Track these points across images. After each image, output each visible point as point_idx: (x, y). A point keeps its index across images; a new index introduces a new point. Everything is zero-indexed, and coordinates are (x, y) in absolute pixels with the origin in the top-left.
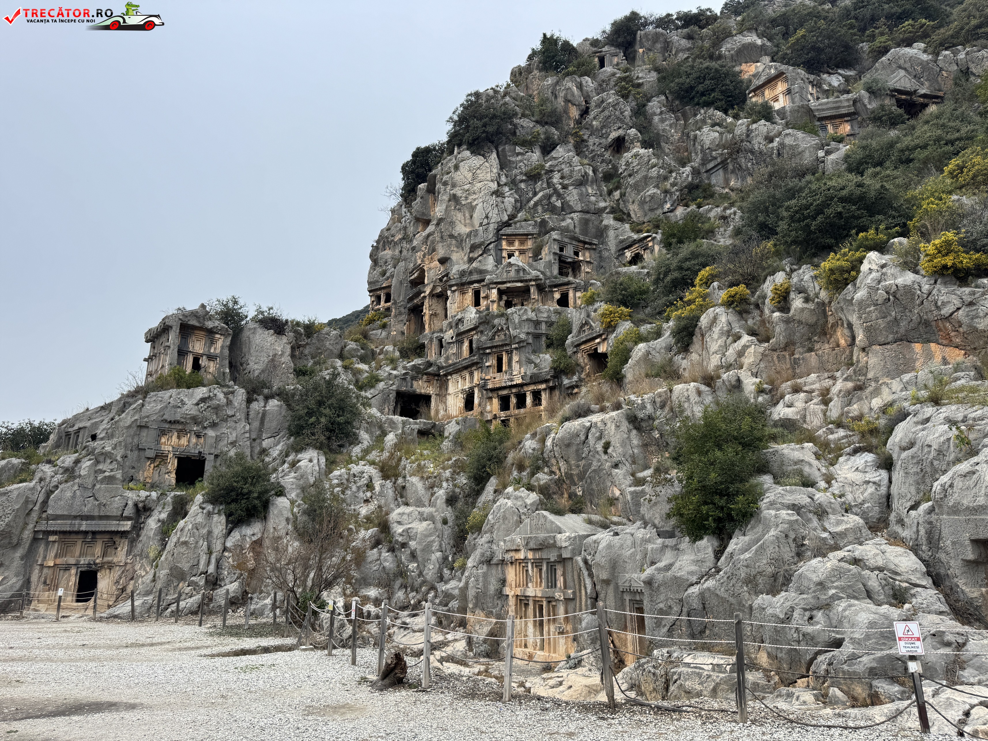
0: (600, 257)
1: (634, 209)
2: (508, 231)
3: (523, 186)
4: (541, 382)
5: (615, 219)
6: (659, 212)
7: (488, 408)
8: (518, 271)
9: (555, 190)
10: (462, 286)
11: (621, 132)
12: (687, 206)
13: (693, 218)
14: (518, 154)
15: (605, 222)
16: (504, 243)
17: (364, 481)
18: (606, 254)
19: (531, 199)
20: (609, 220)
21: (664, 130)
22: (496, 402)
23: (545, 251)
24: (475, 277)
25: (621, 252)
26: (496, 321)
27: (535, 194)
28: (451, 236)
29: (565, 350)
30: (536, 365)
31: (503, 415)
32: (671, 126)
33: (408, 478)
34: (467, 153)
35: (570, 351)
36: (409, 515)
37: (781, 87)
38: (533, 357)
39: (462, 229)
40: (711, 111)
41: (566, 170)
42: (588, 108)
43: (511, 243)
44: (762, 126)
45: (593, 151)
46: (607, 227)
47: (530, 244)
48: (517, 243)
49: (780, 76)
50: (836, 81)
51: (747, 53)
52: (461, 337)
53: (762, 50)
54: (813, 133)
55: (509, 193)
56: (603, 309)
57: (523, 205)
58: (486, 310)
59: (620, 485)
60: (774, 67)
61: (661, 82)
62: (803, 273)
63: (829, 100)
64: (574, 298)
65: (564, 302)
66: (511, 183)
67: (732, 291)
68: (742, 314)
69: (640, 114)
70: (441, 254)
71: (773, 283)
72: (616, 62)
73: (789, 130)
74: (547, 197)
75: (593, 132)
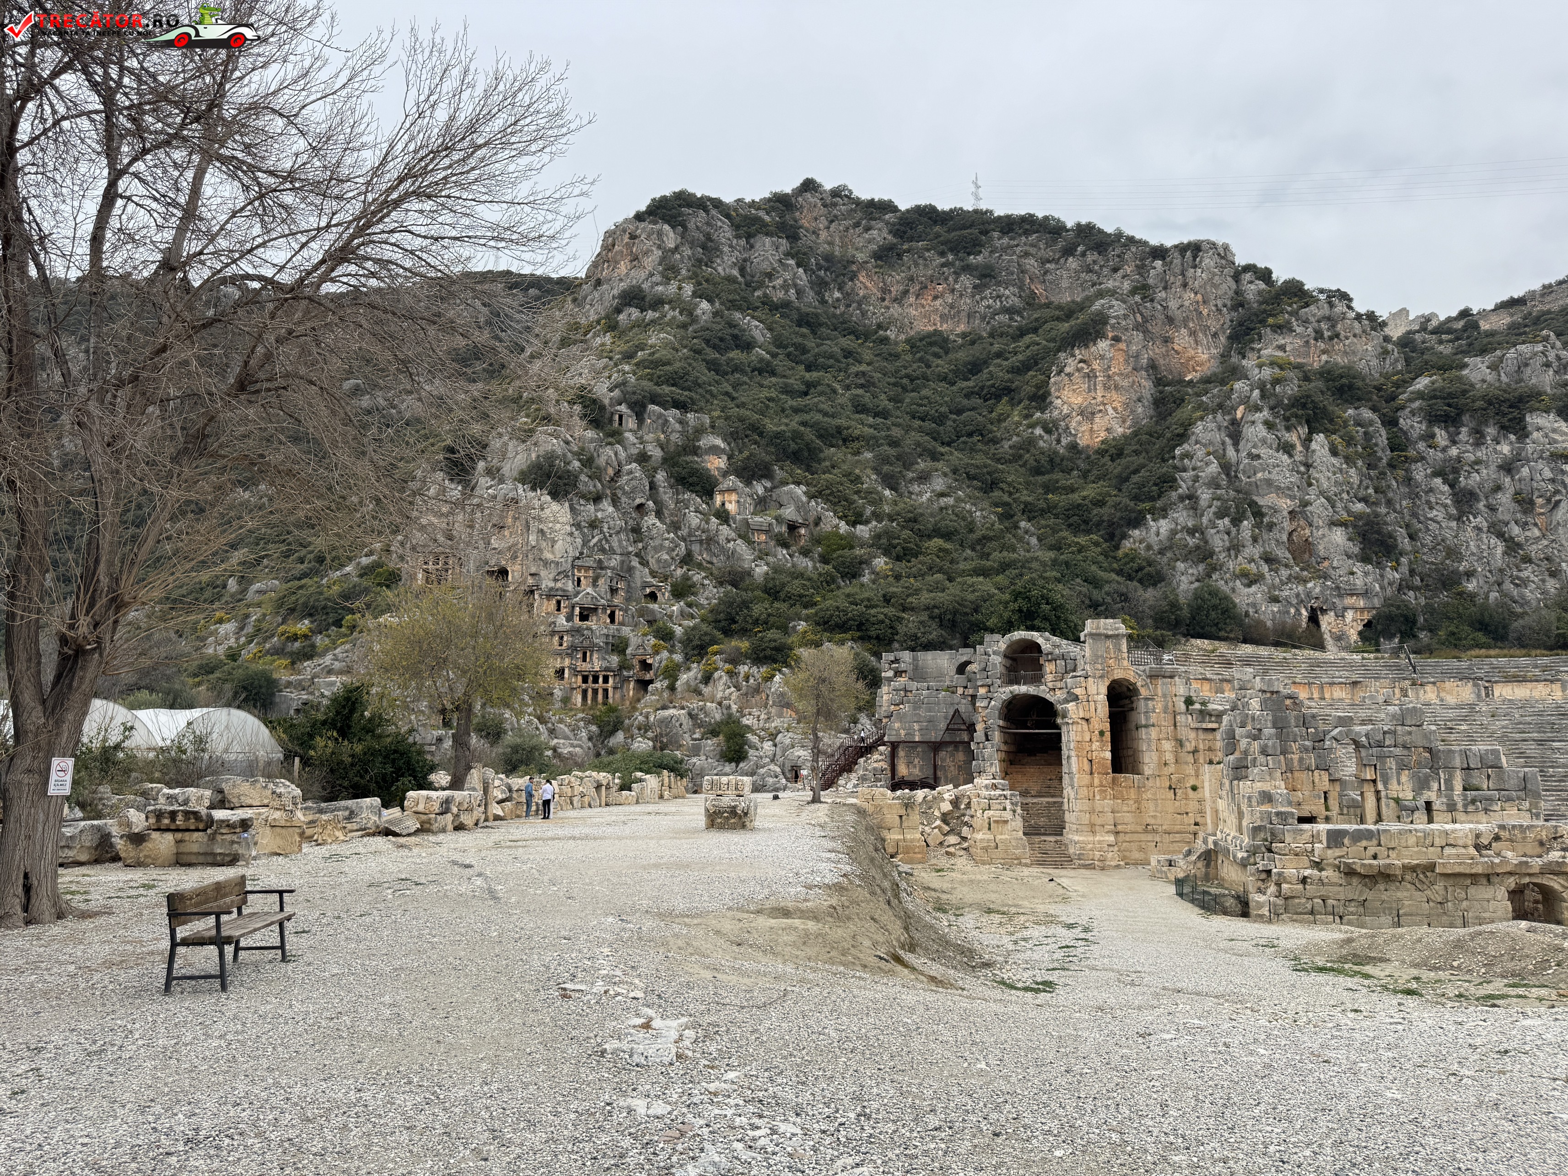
0: (629, 585)
1: (652, 562)
2: (580, 564)
3: (586, 530)
4: (610, 671)
5: (640, 563)
6: (668, 569)
7: (573, 680)
8: (592, 598)
9: (605, 536)
10: (549, 597)
11: (643, 501)
12: (682, 568)
13: (686, 578)
14: (581, 505)
15: (633, 563)
16: (576, 570)
17: (534, 726)
18: (633, 585)
19: (590, 540)
20: (635, 562)
21: (666, 501)
22: (580, 678)
23: (601, 582)
24: (560, 593)
25: (644, 588)
26: (586, 632)
27: (593, 537)
28: (541, 559)
29: (625, 655)
30: (608, 662)
31: (584, 686)
32: (669, 498)
33: (556, 724)
34: (548, 498)
35: (628, 657)
36: (563, 744)
37: (734, 497)
38: (607, 657)
39: (548, 556)
40: (694, 495)
41: (611, 523)
42: (619, 471)
43: (579, 571)
44: (725, 530)
45: (624, 508)
46: (634, 567)
47: (591, 573)
48: (583, 571)
49: (734, 490)
50: (760, 490)
51: (715, 450)
52: (553, 633)
53: (723, 451)
54: (750, 542)
55: (576, 533)
56: (653, 641)
57: (585, 543)
58: (569, 618)
59: (687, 741)
60: (732, 480)
61: (665, 460)
62: (754, 670)
63: (758, 519)
64: (619, 615)
65: (612, 616)
66: (578, 526)
67: (728, 666)
68: (731, 677)
69: (653, 486)
70: (533, 570)
71: (743, 669)
72: (631, 423)
73: (739, 541)
74: (600, 541)
75: (625, 493)
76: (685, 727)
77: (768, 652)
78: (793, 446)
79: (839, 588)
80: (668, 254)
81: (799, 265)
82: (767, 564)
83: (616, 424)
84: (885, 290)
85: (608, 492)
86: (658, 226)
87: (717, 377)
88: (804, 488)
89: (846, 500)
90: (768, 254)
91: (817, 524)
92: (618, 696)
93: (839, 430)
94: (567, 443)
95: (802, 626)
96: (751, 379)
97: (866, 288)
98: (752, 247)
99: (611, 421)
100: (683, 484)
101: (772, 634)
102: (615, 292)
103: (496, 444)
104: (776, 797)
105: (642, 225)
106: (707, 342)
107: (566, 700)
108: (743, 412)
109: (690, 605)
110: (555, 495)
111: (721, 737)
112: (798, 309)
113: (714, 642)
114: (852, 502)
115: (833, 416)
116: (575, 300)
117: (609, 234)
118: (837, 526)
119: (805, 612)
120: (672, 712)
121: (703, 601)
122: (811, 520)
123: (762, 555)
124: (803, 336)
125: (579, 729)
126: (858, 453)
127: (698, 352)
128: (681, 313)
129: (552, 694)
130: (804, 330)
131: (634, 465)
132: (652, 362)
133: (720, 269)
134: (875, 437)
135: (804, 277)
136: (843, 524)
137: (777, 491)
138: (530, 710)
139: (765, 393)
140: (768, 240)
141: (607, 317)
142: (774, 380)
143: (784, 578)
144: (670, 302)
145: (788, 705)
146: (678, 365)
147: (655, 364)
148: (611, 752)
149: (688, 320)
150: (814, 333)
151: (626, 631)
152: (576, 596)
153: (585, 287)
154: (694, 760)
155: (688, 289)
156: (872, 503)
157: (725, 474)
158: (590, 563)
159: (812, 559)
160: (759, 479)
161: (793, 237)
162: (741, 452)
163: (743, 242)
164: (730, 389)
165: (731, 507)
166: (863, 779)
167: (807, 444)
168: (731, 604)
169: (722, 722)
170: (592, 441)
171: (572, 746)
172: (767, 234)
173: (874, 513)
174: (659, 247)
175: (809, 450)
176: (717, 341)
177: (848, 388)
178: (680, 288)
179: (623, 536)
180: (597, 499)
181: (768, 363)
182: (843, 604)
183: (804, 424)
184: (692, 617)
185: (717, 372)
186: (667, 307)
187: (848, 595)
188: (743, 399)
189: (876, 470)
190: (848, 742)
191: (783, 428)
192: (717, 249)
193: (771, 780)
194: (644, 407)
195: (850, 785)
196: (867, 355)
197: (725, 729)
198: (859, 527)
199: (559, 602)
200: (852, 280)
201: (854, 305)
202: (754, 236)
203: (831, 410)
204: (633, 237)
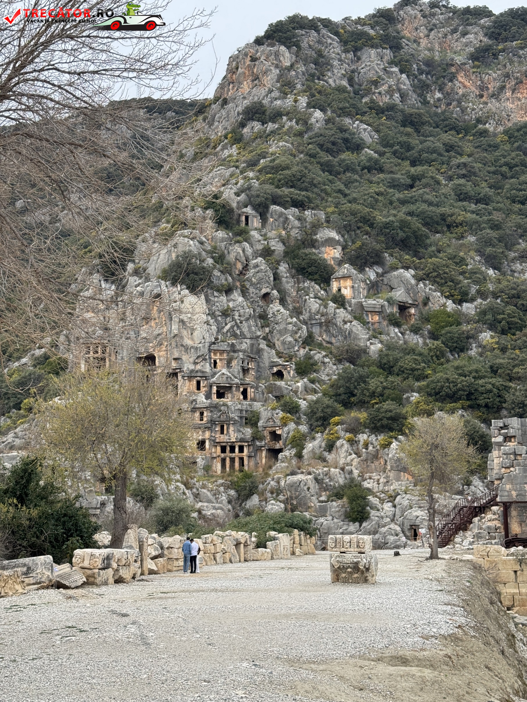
0: (258, 365)
1: (278, 344)
2: (215, 348)
3: (219, 318)
4: (245, 442)
5: (267, 345)
6: (292, 350)
7: (213, 450)
8: (227, 378)
9: (236, 322)
10: (190, 378)
11: (268, 290)
12: (304, 348)
13: (308, 357)
14: (215, 297)
15: (261, 346)
16: (212, 354)
17: (181, 491)
18: (262, 365)
19: (224, 327)
20: (263, 345)
21: (288, 289)
22: (219, 448)
23: (234, 363)
24: (199, 374)
25: (272, 367)
26: (222, 408)
27: (226, 324)
28: (182, 345)
29: (257, 427)
30: (243, 434)
31: (223, 455)
32: (291, 287)
33: (200, 490)
34: (187, 292)
35: (260, 429)
36: (207, 507)
37: (349, 283)
38: (241, 429)
39: (188, 342)
40: (313, 283)
41: (242, 311)
42: (247, 265)
43: (215, 354)
44: (341, 312)
45: (252, 297)
46: (262, 349)
47: (225, 356)
48: (218, 354)
49: (349, 277)
50: (372, 276)
51: (330, 242)
52: (194, 410)
53: (338, 242)
54: (364, 323)
55: (212, 321)
56: (281, 414)
57: (219, 330)
58: (208, 396)
59: (314, 502)
60: (347, 268)
61: (286, 254)
62: (373, 438)
63: (371, 302)
64: (250, 392)
65: (245, 393)
66: (212, 314)
67: (348, 435)
68: (352, 445)
69: (276, 277)
70: (176, 355)
71: (363, 437)
72: (256, 222)
73: (355, 323)
74: (232, 327)
75: (252, 284)
76: (312, 490)
77: (385, 422)
78: (401, 235)
79: (448, 361)
80: (284, 71)
81: (402, 72)
82: (381, 342)
83: (243, 224)
84: (483, 88)
85: (238, 284)
86: (275, 48)
87: (331, 177)
88: (412, 272)
89: (452, 281)
90: (374, 65)
91: (425, 304)
92: (252, 463)
93: (443, 217)
94: (202, 243)
95: (415, 397)
96: (360, 176)
97: (465, 87)
98: (359, 59)
99: (238, 221)
100: (303, 274)
101: (388, 405)
102: (240, 109)
103: (142, 248)
104: (397, 554)
105: (262, 48)
106: (321, 146)
107: (207, 468)
108: (355, 207)
109: (312, 381)
110: (193, 289)
111: (345, 499)
112: (402, 111)
113: (335, 413)
114: (457, 283)
115: (437, 205)
116: (204, 120)
117: (233, 59)
118: (444, 305)
119: (417, 384)
120: (300, 477)
121: (324, 377)
122: (420, 300)
123: (376, 334)
124: (408, 135)
125: (219, 493)
126: (462, 237)
127: (313, 156)
128: (297, 123)
129: (195, 463)
130: (409, 129)
131: (260, 259)
132: (273, 168)
133: (331, 81)
134: (477, 222)
135: (407, 82)
136: (449, 303)
137: (388, 276)
138: (178, 477)
139: (374, 189)
140: (373, 52)
141: (233, 131)
142: (381, 176)
143: (397, 354)
144: (287, 114)
145: (405, 470)
146: (295, 168)
147: (276, 169)
148: (248, 513)
149: (304, 129)
150: (418, 131)
151: (257, 406)
152: (213, 376)
153: (213, 106)
154: (322, 520)
155: (303, 101)
156: (476, 282)
157: (340, 263)
158: (224, 346)
159: (422, 336)
160: (371, 266)
161: (396, 47)
162: (353, 242)
163: (351, 55)
164: (342, 187)
165: (347, 292)
166: (478, 537)
167: (414, 232)
168: (349, 379)
169: (345, 486)
170: (222, 240)
171: (215, 508)
172: (372, 47)
173: (478, 292)
174: (277, 66)
175: (416, 237)
176: (330, 145)
177: (450, 179)
178: (296, 101)
179: (252, 322)
180: (228, 291)
181: (376, 162)
182: (452, 375)
183: (411, 214)
184: (315, 392)
185: (330, 172)
186: (285, 118)
187: (457, 368)
188: (354, 195)
189: (479, 252)
190: (462, 503)
191: (391, 218)
192: (328, 64)
193: (392, 538)
194: (267, 207)
195: (466, 543)
196: (468, 148)
197: (349, 492)
198: (465, 305)
199: (198, 383)
200: (451, 81)
201: (454, 103)
202: (360, 49)
203: (435, 200)
204: (254, 59)
